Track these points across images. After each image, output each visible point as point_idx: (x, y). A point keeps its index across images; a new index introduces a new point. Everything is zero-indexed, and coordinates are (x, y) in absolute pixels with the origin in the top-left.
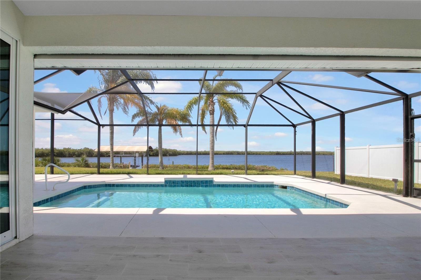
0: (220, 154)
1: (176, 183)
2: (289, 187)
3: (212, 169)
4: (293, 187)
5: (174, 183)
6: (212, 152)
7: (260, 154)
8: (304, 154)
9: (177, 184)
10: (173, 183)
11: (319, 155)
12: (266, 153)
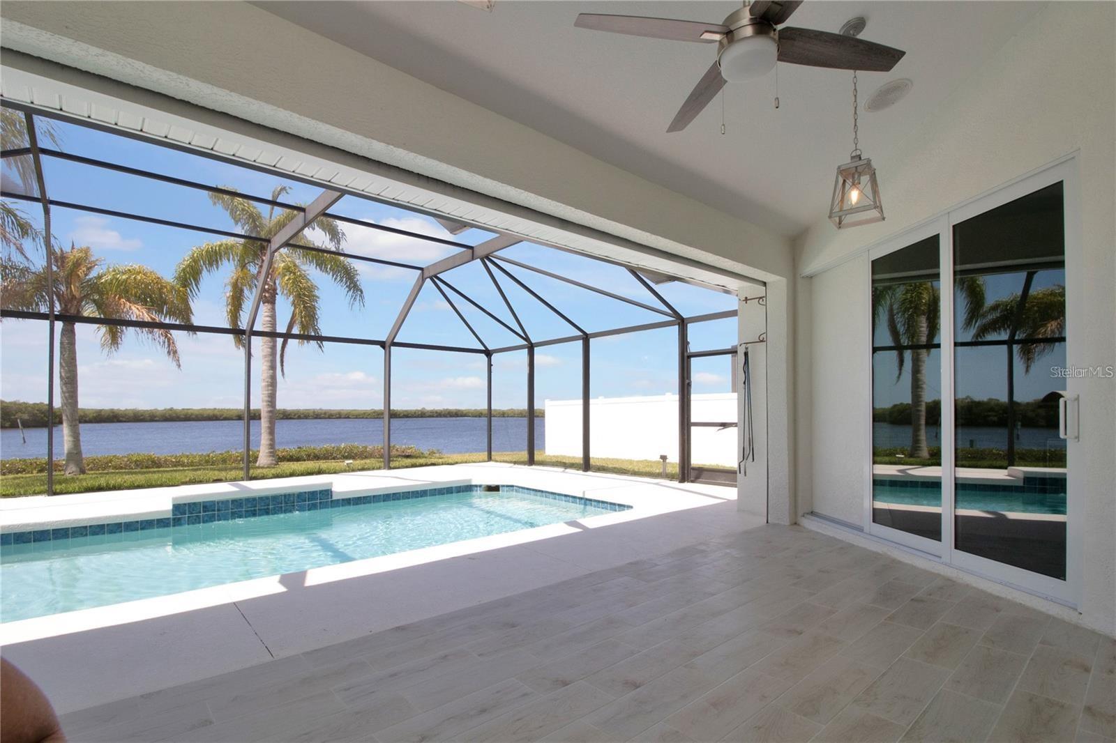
0: (226, 419)
1: (214, 510)
2: (503, 486)
3: (269, 462)
4: (512, 486)
5: (208, 511)
6: (270, 412)
7: (348, 418)
8: (451, 416)
9: (218, 510)
10: (204, 511)
11: (480, 417)
12: (364, 413)
